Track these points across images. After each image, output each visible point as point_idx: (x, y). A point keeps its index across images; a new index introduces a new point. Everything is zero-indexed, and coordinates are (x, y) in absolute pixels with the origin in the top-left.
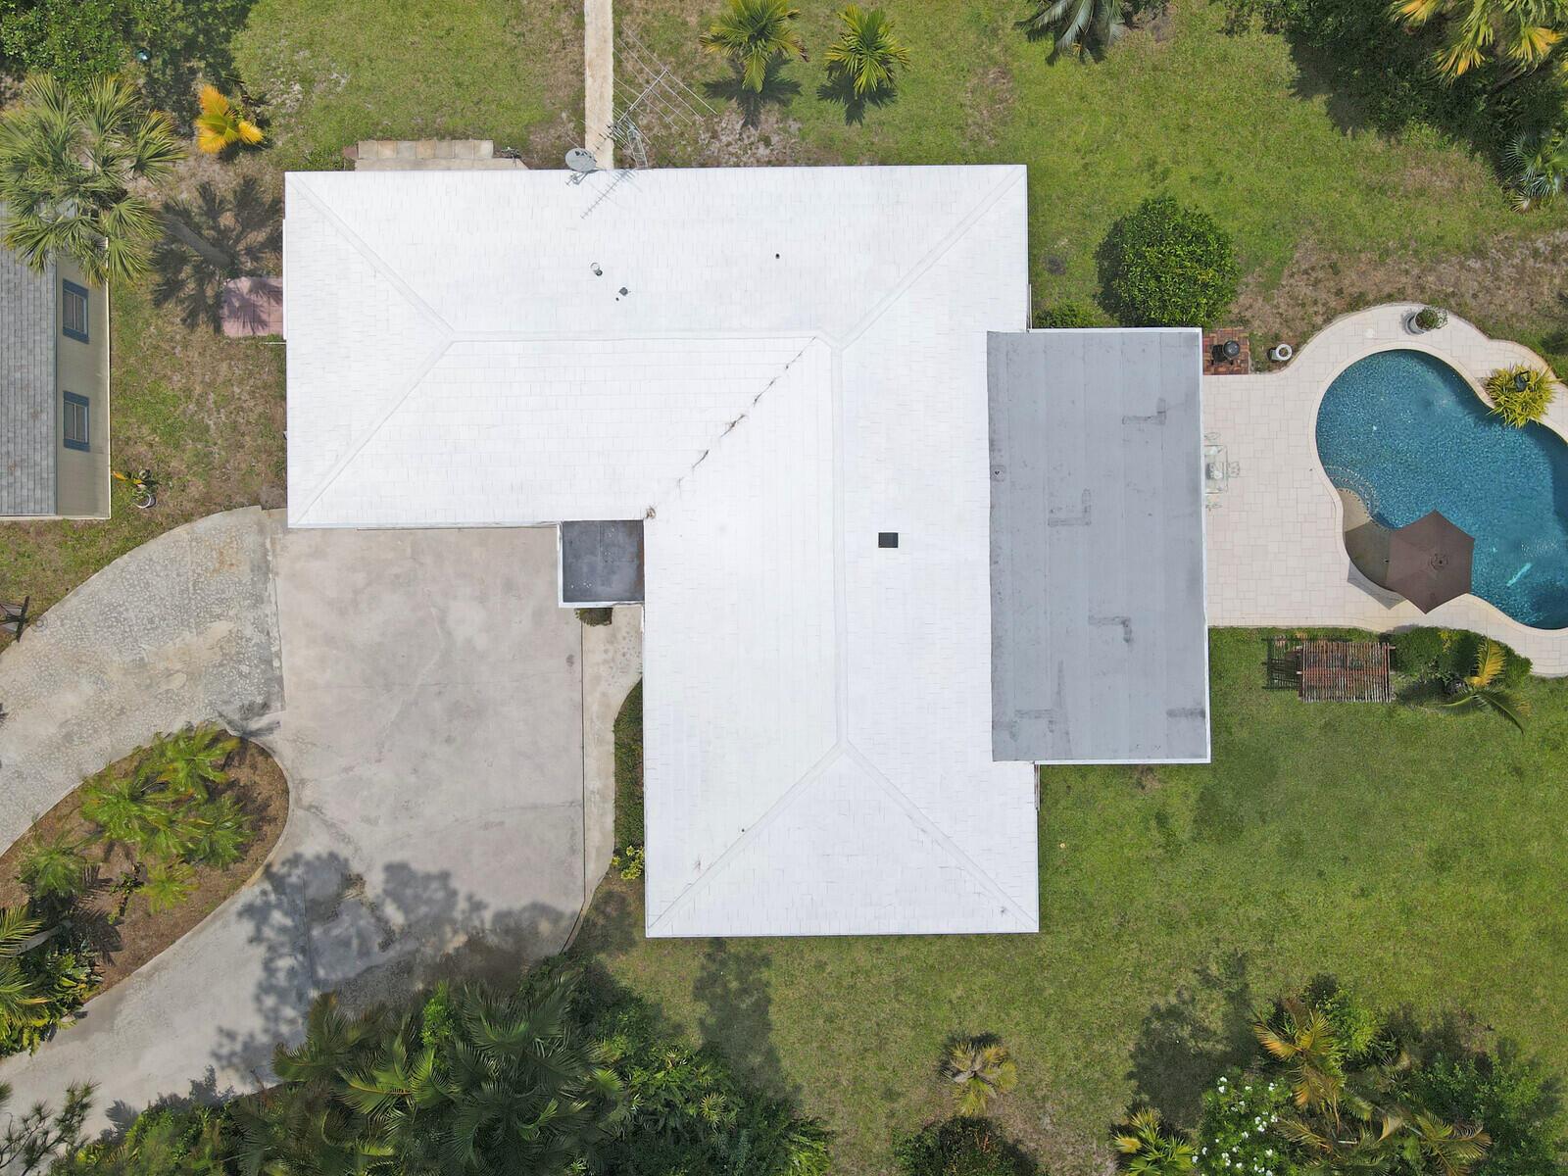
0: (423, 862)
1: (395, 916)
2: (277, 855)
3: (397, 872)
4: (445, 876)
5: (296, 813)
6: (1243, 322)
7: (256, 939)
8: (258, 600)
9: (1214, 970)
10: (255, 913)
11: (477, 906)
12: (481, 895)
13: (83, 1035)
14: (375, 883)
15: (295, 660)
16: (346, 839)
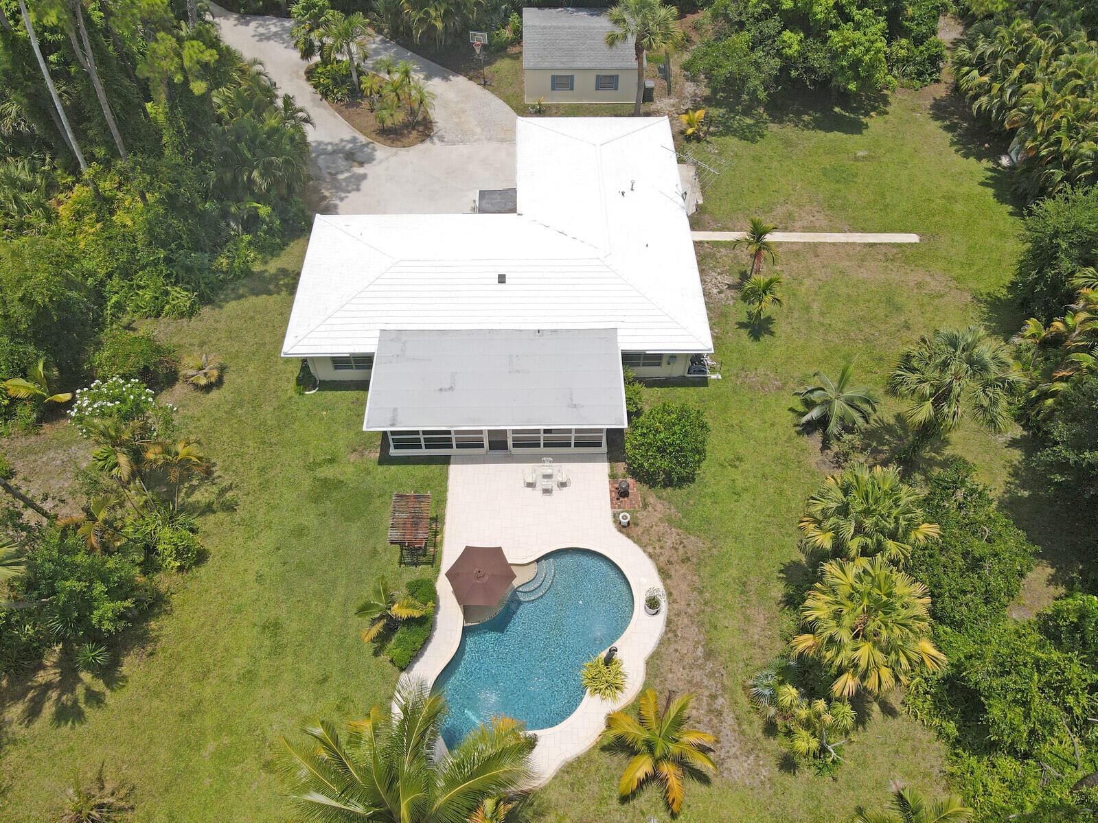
0: (364, 185)
1: (341, 177)
2: (377, 145)
3: (364, 177)
4: (358, 190)
5: (394, 150)
7: (342, 140)
8: (490, 139)
10: (354, 140)
11: (342, 199)
12: (346, 201)
13: (313, 100)
14: (359, 170)
15: (462, 149)
16: (381, 162)
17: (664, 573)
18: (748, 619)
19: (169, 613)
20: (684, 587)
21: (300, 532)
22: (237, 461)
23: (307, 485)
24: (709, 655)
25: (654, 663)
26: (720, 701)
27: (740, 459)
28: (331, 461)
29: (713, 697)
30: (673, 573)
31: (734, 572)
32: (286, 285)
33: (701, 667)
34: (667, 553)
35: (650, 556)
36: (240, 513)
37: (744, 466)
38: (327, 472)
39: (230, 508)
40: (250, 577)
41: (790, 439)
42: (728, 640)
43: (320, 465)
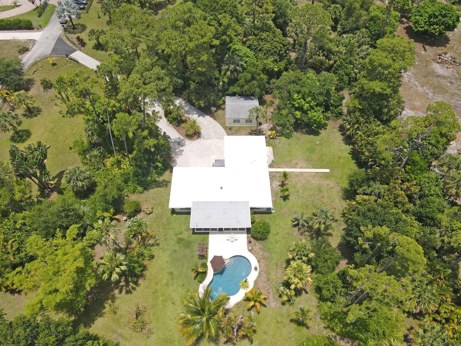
0: (183, 153)
1: (177, 150)
2: (186, 140)
3: (183, 150)
4: (182, 155)
5: (191, 141)
6: (255, 245)
7: (176, 138)
8: (216, 138)
9: (157, 241)
10: (179, 138)
11: (178, 158)
12: (179, 158)
13: (167, 124)
14: (181, 148)
15: (209, 141)
16: (187, 145)
17: (259, 261)
18: (277, 272)
19: (147, 270)
20: (263, 265)
21: (175, 251)
22: (158, 233)
23: (176, 239)
24: (268, 280)
25: (256, 282)
26: (270, 290)
27: (278, 233)
28: (181, 233)
29: (268, 289)
30: (261, 261)
31: (275, 261)
32: (165, 185)
33: (266, 283)
34: (260, 257)
35: (256, 257)
36: (161, 246)
37: (279, 235)
38: (180, 236)
39: (158, 245)
40: (165, 262)
41: (291, 228)
42: (272, 277)
43: (178, 234)
